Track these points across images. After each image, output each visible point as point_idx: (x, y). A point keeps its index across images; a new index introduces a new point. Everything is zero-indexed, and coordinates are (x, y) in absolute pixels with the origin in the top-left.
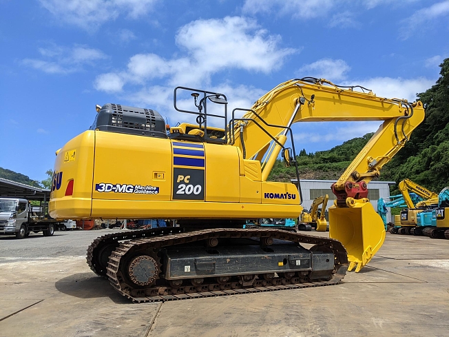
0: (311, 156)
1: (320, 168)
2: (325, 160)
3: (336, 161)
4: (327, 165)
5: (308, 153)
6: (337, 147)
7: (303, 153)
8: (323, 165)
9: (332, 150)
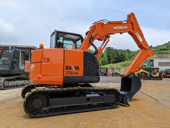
0: (155, 48)
1: (160, 53)
2: (161, 50)
3: (166, 50)
4: (163, 51)
7: (151, 47)
9: (164, 45)
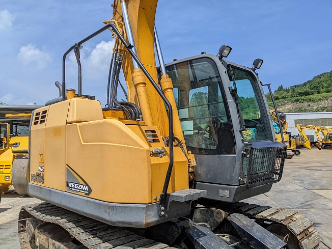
0: (288, 91)
1: (298, 101)
2: (300, 94)
3: (309, 94)
4: (303, 97)
5: (284, 88)
6: (309, 82)
7: (281, 88)
8: (299, 98)
9: (305, 85)
